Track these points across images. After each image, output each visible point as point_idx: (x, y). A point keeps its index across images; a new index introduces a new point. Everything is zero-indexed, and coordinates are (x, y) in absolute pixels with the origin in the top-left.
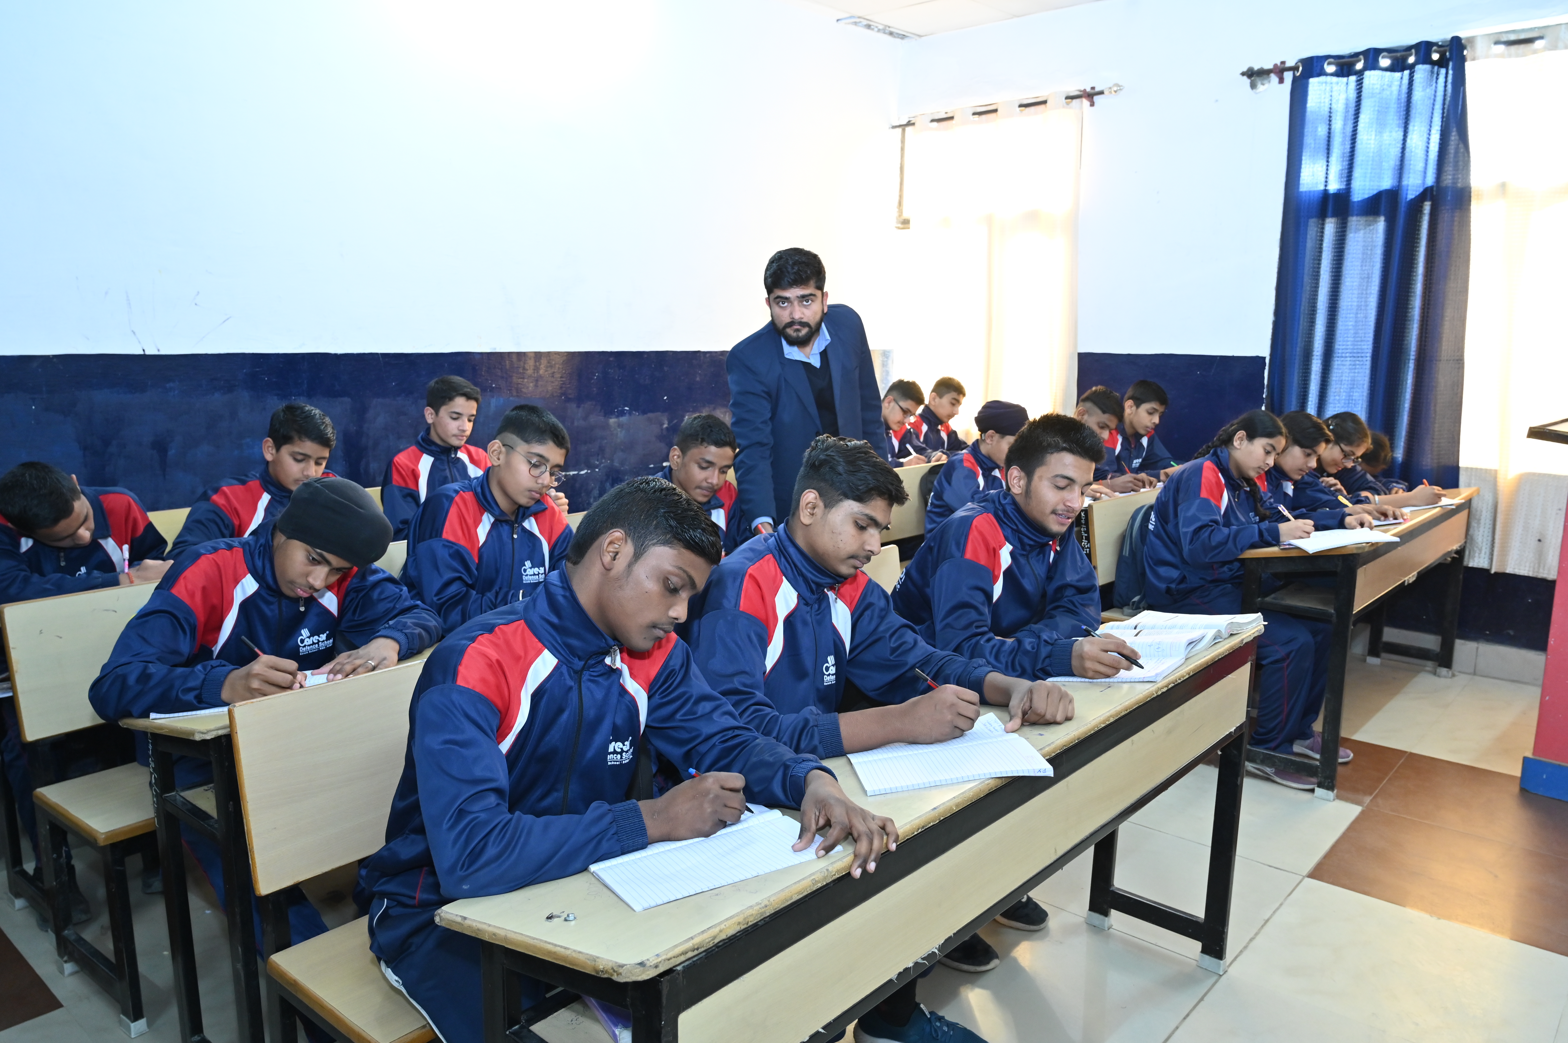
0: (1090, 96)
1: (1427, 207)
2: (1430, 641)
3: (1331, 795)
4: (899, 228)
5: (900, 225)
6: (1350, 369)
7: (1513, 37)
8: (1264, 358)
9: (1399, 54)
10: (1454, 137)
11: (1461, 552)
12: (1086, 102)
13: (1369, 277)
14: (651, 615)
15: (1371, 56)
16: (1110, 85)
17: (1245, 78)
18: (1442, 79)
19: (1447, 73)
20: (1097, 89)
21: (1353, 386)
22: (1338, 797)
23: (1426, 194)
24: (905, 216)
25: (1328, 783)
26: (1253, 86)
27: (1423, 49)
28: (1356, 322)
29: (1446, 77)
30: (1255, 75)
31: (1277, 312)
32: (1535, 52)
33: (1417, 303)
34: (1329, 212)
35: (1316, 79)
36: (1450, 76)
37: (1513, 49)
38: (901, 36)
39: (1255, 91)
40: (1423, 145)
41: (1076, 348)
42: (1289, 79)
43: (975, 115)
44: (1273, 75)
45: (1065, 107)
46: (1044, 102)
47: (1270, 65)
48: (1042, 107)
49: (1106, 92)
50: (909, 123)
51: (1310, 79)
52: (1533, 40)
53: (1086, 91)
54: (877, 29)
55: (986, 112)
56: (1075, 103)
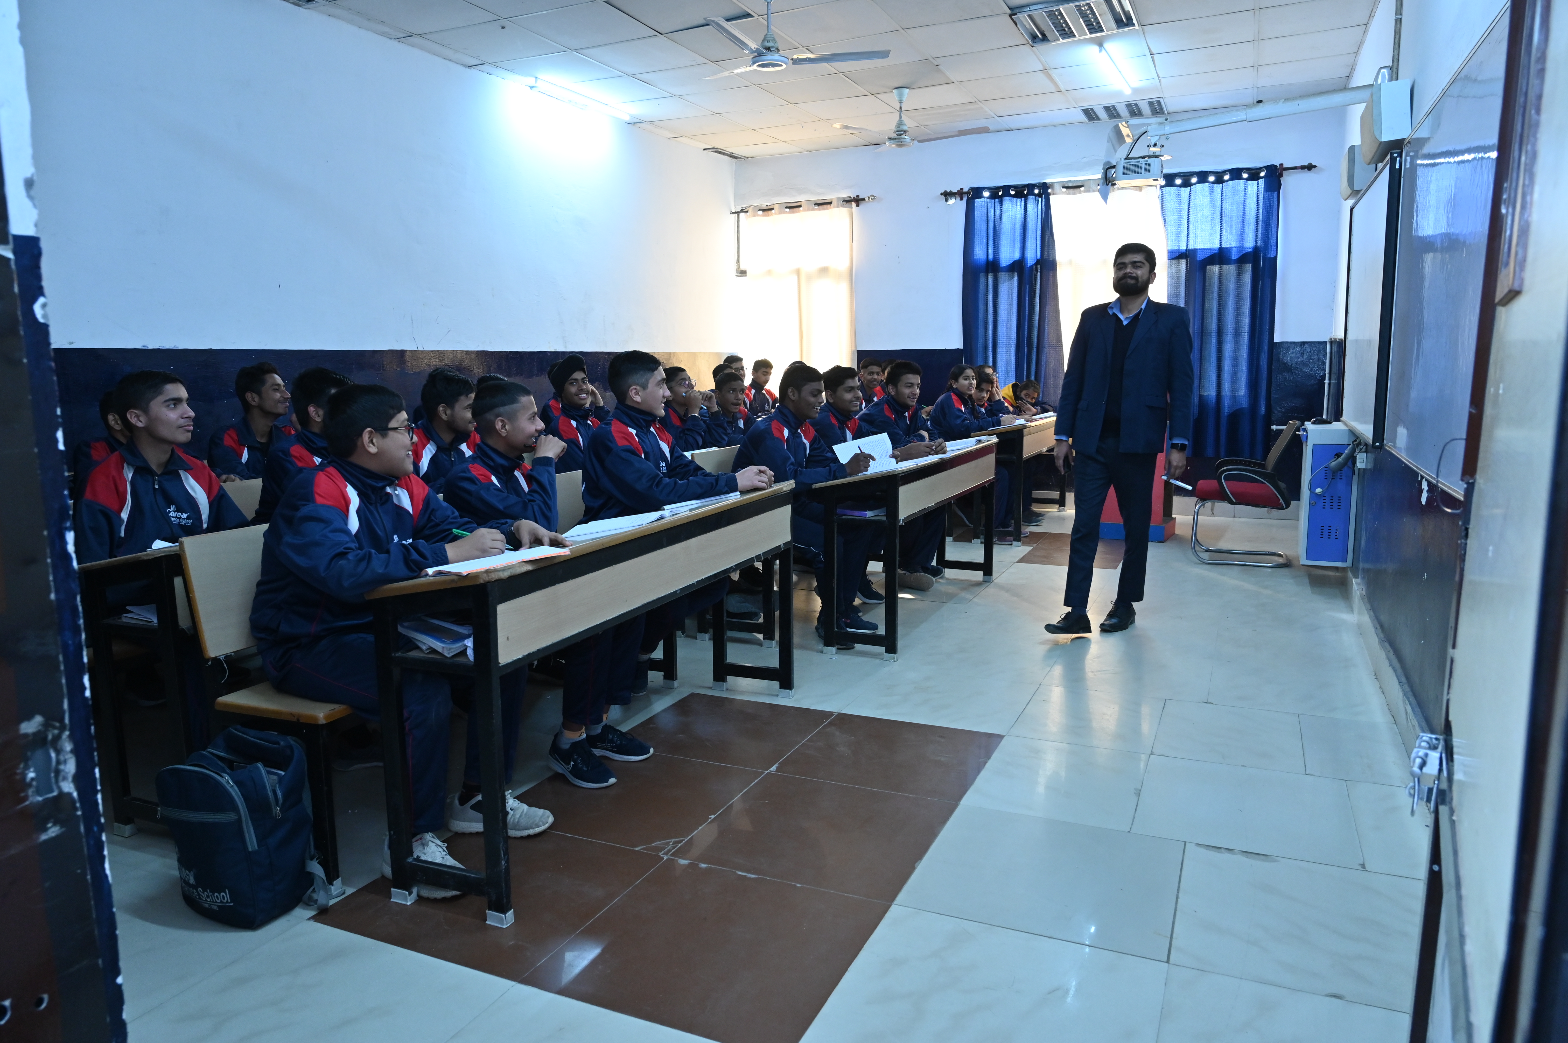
0: (858, 201)
1: (1038, 268)
2: (1055, 494)
3: (1020, 543)
4: (738, 276)
5: (739, 274)
6: (1006, 354)
7: (1070, 185)
8: (959, 350)
9: (1019, 189)
10: (1048, 233)
12: (854, 204)
13: (1011, 304)
15: (1006, 189)
16: (869, 196)
17: (943, 196)
18: (1040, 203)
19: (1042, 200)
20: (860, 197)
21: (1008, 362)
23: (1037, 263)
24: (742, 268)
26: (946, 200)
27: (1031, 187)
28: (1007, 328)
29: (1042, 203)
30: (947, 195)
32: (1080, 192)
33: (1037, 318)
34: (990, 271)
35: (979, 200)
36: (1044, 203)
37: (1071, 191)
38: (736, 158)
39: (948, 203)
40: (1034, 236)
41: (856, 347)
42: (965, 199)
43: (786, 208)
44: (957, 196)
45: (843, 206)
46: (830, 203)
47: (955, 190)
48: (829, 205)
49: (867, 199)
50: (742, 211)
51: (976, 200)
52: (1079, 187)
53: (854, 197)
54: (724, 154)
55: (794, 207)
56: (848, 204)
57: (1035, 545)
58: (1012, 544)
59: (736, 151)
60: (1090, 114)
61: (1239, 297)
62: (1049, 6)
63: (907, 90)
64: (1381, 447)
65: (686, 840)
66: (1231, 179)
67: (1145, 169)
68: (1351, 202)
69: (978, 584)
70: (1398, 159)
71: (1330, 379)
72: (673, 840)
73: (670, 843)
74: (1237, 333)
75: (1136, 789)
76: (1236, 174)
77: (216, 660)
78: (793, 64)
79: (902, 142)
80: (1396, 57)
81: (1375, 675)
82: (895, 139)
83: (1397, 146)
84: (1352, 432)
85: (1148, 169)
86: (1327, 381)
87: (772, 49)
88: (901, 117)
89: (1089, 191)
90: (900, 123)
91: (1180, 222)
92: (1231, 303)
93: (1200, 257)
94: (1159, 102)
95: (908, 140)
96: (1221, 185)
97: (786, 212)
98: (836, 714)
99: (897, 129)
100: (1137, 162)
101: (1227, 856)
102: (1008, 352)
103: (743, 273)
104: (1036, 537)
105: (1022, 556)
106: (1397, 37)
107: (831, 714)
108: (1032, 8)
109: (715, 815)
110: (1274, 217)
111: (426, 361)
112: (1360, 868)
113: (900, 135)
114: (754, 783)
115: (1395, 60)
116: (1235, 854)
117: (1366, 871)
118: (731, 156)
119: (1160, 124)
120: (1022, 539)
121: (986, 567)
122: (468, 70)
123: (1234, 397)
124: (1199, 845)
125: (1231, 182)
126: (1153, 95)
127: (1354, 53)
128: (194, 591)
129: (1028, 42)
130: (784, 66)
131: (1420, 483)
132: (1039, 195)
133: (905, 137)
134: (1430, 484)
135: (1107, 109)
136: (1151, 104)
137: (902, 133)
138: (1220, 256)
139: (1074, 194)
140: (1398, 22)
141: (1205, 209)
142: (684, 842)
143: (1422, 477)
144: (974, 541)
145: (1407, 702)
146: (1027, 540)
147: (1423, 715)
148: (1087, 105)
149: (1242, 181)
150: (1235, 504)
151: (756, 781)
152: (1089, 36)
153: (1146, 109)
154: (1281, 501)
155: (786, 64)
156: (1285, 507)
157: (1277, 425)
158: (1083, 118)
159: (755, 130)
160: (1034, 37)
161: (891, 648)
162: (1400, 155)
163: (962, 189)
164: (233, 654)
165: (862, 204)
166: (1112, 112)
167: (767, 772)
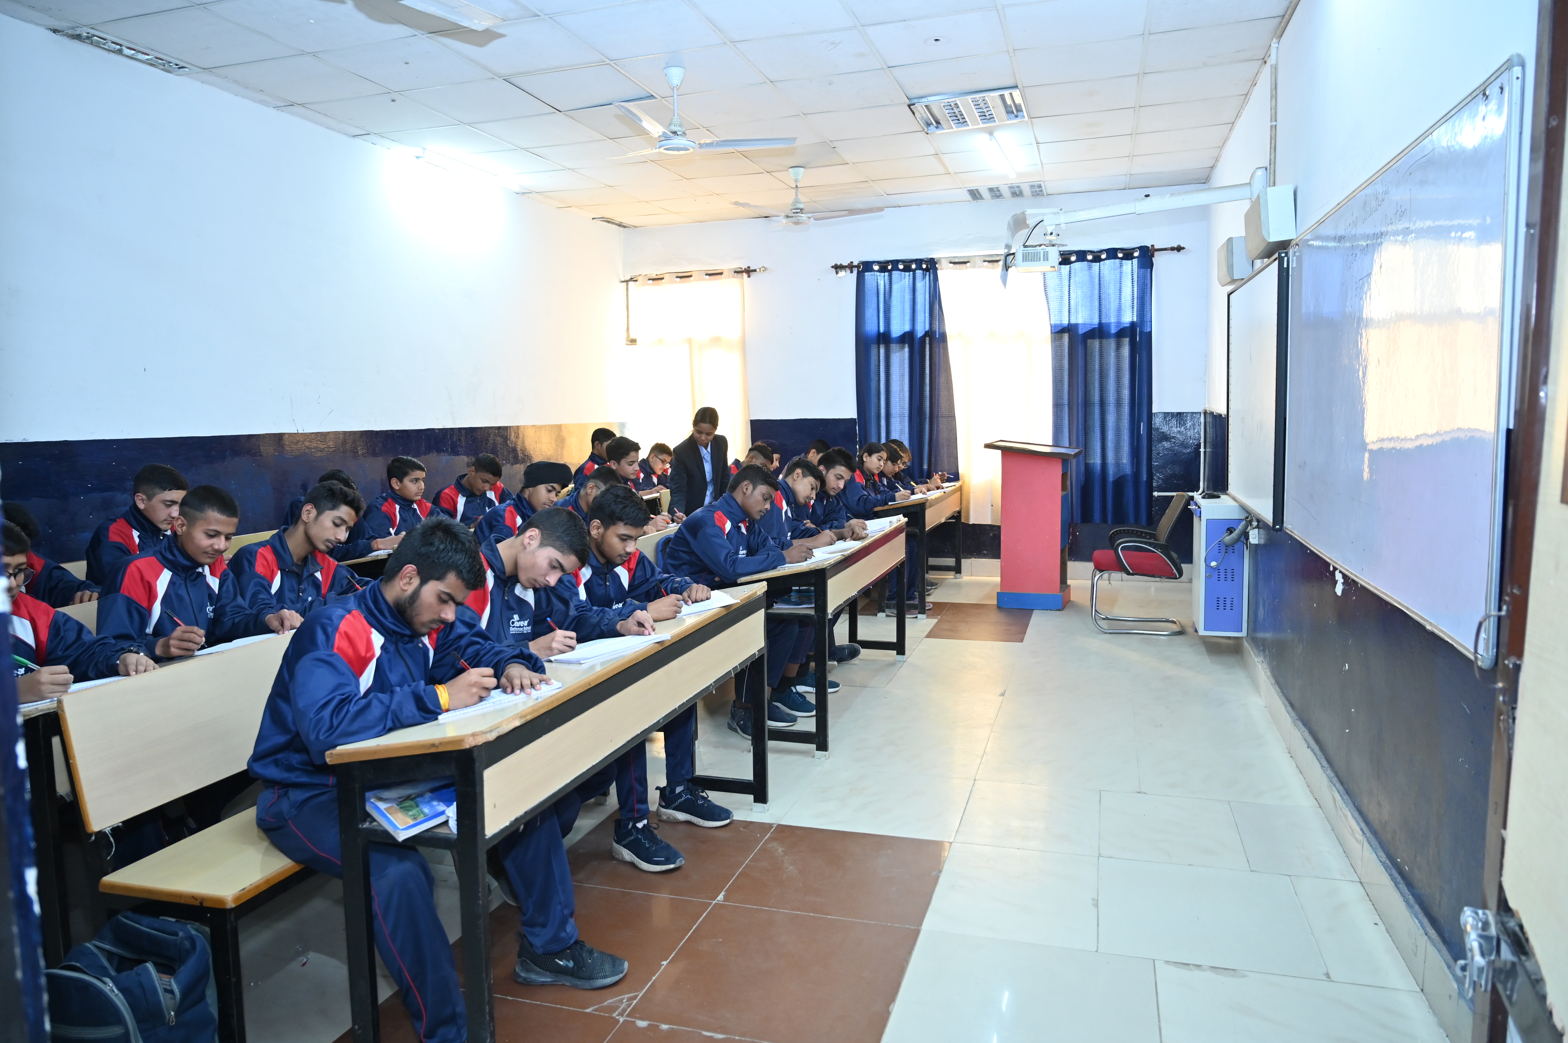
0: (749, 271)
1: (927, 339)
2: (951, 561)
3: (924, 616)
4: (628, 344)
5: (629, 343)
7: (957, 260)
8: (854, 419)
9: (907, 264)
10: (935, 304)
11: (959, 512)
12: (745, 275)
13: (903, 375)
15: (895, 263)
16: (760, 267)
17: (834, 269)
18: (927, 277)
19: (929, 275)
20: (752, 268)
21: (902, 431)
22: (928, 617)
23: (927, 334)
24: (632, 336)
25: (923, 611)
26: (837, 273)
27: (919, 262)
28: (900, 399)
29: (929, 277)
30: (838, 268)
32: (967, 268)
33: (927, 388)
34: (881, 342)
35: (869, 273)
36: (932, 278)
37: (958, 266)
39: (838, 275)
40: (922, 310)
41: (749, 417)
42: (855, 272)
43: (677, 277)
44: (847, 269)
45: (734, 277)
46: (721, 274)
47: (845, 264)
48: (720, 276)
49: (758, 270)
50: (631, 279)
51: (866, 273)
52: (965, 263)
53: (745, 269)
54: (613, 223)
55: (684, 276)
56: (739, 275)
57: (939, 617)
58: (918, 616)
59: (625, 221)
60: (975, 194)
61: (1119, 369)
62: (946, 97)
63: (802, 170)
64: (1281, 529)
65: (640, 995)
66: (1108, 258)
67: (1044, 256)
68: (1230, 288)
70: (1286, 258)
71: (1205, 448)
72: (627, 996)
73: (624, 1001)
74: (1119, 403)
75: (1093, 899)
76: (1112, 253)
77: (101, 834)
78: (700, 148)
79: (798, 220)
80: (1273, 160)
81: (1289, 753)
82: (792, 217)
83: (1284, 245)
84: (1243, 508)
85: (1046, 257)
86: (1202, 450)
87: (679, 133)
88: (797, 195)
89: (974, 267)
90: (797, 201)
91: (1061, 297)
92: (1111, 375)
93: (1081, 331)
94: (1040, 186)
95: (804, 218)
96: (1098, 264)
97: (676, 282)
98: (775, 826)
99: (794, 207)
100: (1034, 250)
101: (1197, 973)
102: (901, 422)
103: (633, 341)
104: (940, 608)
105: (929, 630)
106: (1273, 142)
107: (770, 826)
108: (931, 99)
109: (668, 961)
110: (1149, 295)
111: (307, 444)
112: (1325, 978)
113: (797, 213)
114: (703, 917)
115: (1272, 163)
116: (1203, 970)
117: (1332, 981)
118: (620, 225)
119: (1055, 213)
120: (927, 612)
121: (899, 646)
122: (352, 139)
123: (1118, 464)
124: (1167, 962)
125: (1108, 261)
126: (1035, 179)
127: (1219, 147)
128: (74, 757)
129: (924, 129)
130: (691, 150)
131: (1333, 574)
132: (927, 270)
133: (802, 215)
134: (1345, 576)
135: (991, 190)
136: (1032, 187)
137: (799, 211)
138: (1099, 332)
139: (961, 269)
140: (1274, 128)
141: (1084, 287)
142: (639, 997)
143: (1335, 569)
145: (1334, 788)
146: (931, 612)
147: (1354, 804)
148: (973, 186)
149: (1117, 260)
150: (1132, 575)
151: (705, 914)
152: (982, 126)
153: (1027, 190)
154: (1175, 571)
155: (693, 148)
156: (1178, 577)
157: (1158, 492)
158: (968, 197)
159: (647, 202)
160: (929, 124)
161: (823, 746)
162: (1287, 254)
163: (852, 262)
164: (120, 824)
165: (753, 274)
166: (995, 193)
167: (714, 902)
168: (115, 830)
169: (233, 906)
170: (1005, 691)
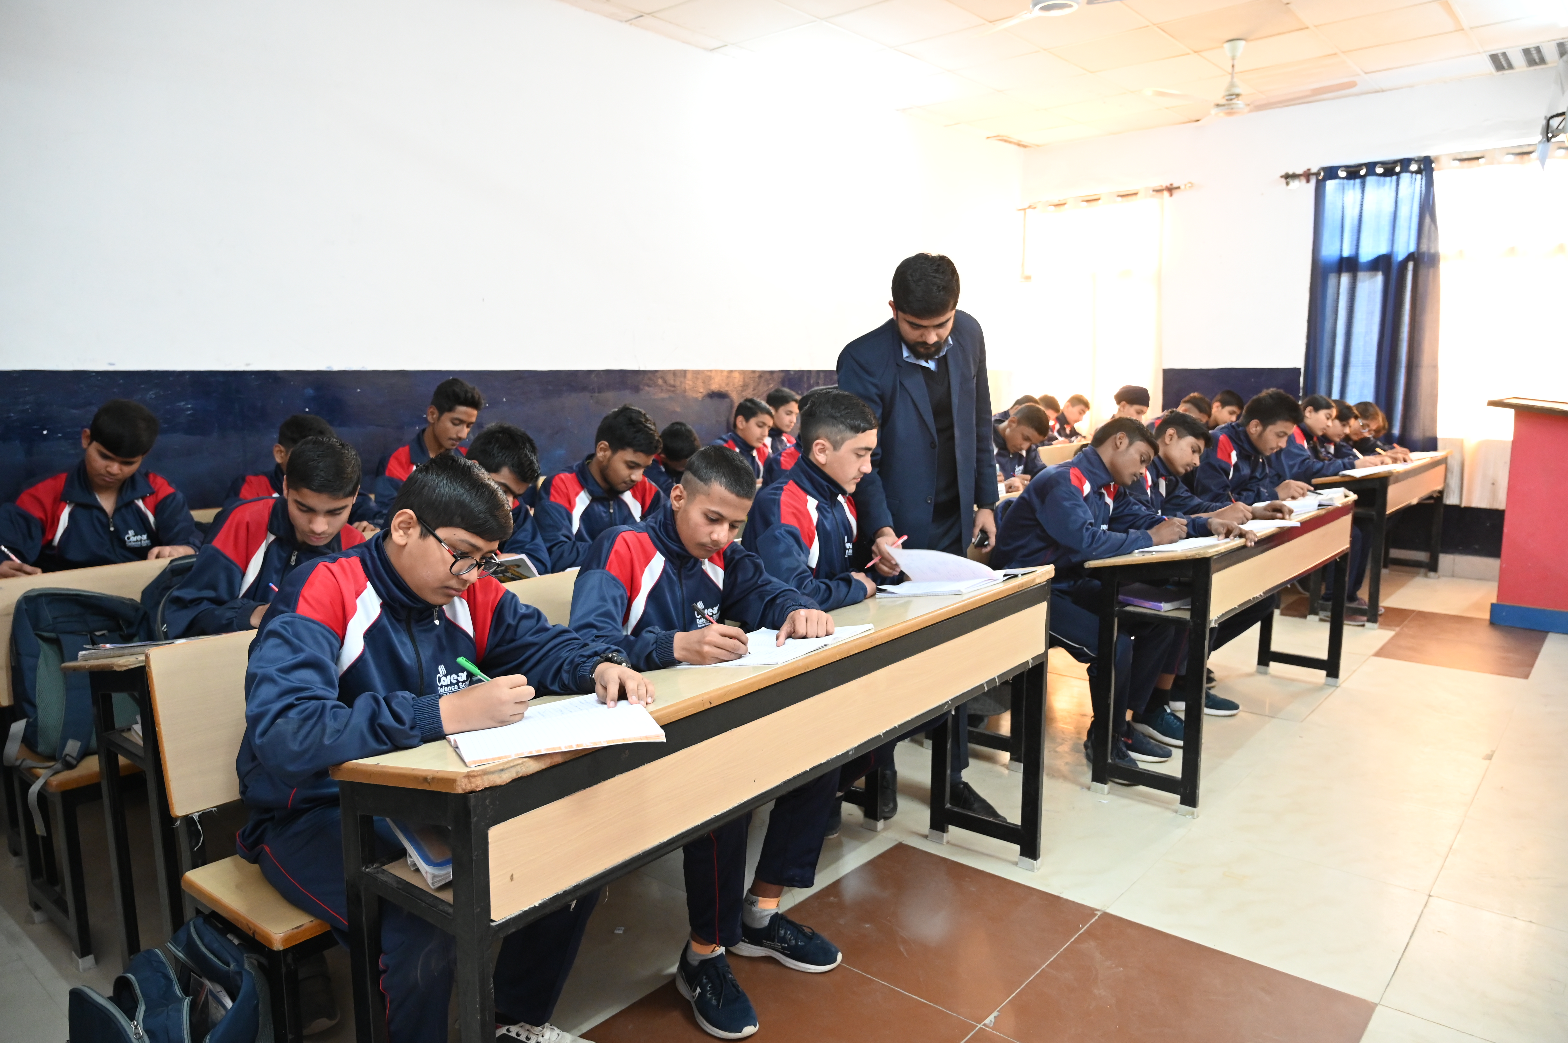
0: (1171, 190)
1: (1411, 265)
2: (1422, 556)
3: (1376, 626)
5: (1023, 280)
7: (1465, 156)
8: (1299, 369)
9: (1389, 166)
10: (1427, 220)
11: (1441, 492)
12: (1166, 194)
13: (1372, 312)
14: (1132, 470)
15: (1371, 166)
16: (1186, 183)
17: (1283, 179)
18: (1418, 183)
19: (1422, 179)
20: (1175, 185)
22: (1380, 628)
23: (1410, 257)
24: (1027, 273)
26: (1287, 184)
27: (1406, 162)
28: (1365, 341)
29: (1421, 181)
30: (1289, 178)
31: (1309, 337)
32: (1480, 165)
33: (1406, 329)
34: (1344, 269)
35: (1333, 182)
36: (1424, 181)
37: (1466, 163)
38: (1025, 146)
39: (1289, 187)
40: (1407, 226)
41: (1163, 366)
42: (1313, 181)
43: (1083, 201)
44: (1302, 178)
45: (1152, 197)
46: (1136, 194)
47: (1300, 171)
48: (1135, 197)
49: (1182, 187)
50: (1030, 207)
51: (1328, 182)
52: (1478, 158)
53: (1167, 186)
54: (1010, 142)
55: (1091, 200)
56: (1159, 194)
57: (1398, 629)
58: (1363, 626)
59: (1025, 140)
60: (1500, 62)
63: (1242, 44)
69: (1319, 688)
77: (187, 819)
79: (1232, 109)
82: (1224, 105)
88: (1232, 78)
89: (1492, 163)
90: (1232, 85)
95: (1241, 106)
97: (1081, 207)
98: (1099, 913)
99: (1228, 93)
103: (1028, 278)
104: (1399, 616)
105: (1380, 646)
107: (1092, 911)
113: (1231, 100)
118: (1019, 145)
121: (1330, 665)
128: (159, 724)
133: (1238, 102)
135: (1527, 52)
137: (1234, 97)
139: (1471, 168)
144: (1311, 618)
146: (1385, 621)
148: (1498, 48)
158: (1490, 67)
161: (1190, 798)
163: (1309, 170)
164: (214, 809)
165: (1176, 193)
166: (1535, 57)
167: (979, 1026)
168: (205, 816)
169: (281, 948)
170: (1494, 752)
